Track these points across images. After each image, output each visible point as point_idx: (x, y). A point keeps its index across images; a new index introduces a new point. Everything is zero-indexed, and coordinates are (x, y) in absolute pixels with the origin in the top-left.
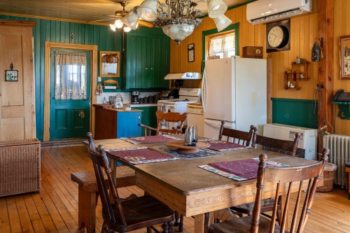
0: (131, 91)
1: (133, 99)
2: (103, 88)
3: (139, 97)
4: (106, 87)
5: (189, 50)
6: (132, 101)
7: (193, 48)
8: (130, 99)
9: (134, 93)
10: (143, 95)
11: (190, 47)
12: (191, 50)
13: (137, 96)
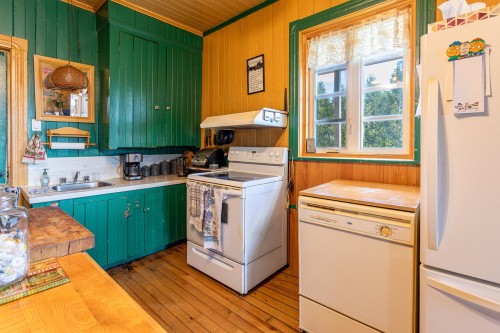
0: (123, 152)
1: (129, 171)
2: (48, 147)
3: (141, 166)
4: (55, 145)
5: (249, 69)
6: (127, 175)
7: (261, 65)
8: (121, 170)
9: (131, 158)
10: (148, 161)
11: (252, 64)
12: (254, 68)
13: (137, 164)
